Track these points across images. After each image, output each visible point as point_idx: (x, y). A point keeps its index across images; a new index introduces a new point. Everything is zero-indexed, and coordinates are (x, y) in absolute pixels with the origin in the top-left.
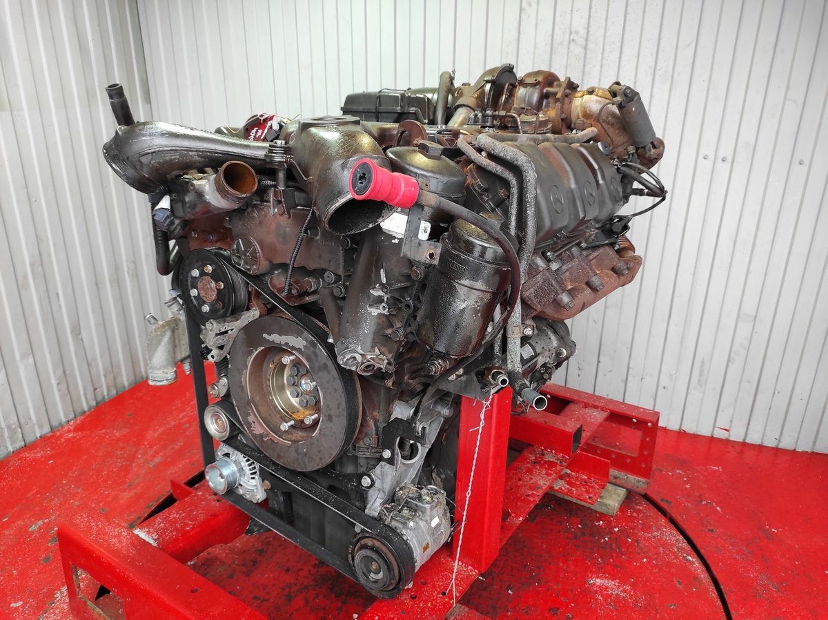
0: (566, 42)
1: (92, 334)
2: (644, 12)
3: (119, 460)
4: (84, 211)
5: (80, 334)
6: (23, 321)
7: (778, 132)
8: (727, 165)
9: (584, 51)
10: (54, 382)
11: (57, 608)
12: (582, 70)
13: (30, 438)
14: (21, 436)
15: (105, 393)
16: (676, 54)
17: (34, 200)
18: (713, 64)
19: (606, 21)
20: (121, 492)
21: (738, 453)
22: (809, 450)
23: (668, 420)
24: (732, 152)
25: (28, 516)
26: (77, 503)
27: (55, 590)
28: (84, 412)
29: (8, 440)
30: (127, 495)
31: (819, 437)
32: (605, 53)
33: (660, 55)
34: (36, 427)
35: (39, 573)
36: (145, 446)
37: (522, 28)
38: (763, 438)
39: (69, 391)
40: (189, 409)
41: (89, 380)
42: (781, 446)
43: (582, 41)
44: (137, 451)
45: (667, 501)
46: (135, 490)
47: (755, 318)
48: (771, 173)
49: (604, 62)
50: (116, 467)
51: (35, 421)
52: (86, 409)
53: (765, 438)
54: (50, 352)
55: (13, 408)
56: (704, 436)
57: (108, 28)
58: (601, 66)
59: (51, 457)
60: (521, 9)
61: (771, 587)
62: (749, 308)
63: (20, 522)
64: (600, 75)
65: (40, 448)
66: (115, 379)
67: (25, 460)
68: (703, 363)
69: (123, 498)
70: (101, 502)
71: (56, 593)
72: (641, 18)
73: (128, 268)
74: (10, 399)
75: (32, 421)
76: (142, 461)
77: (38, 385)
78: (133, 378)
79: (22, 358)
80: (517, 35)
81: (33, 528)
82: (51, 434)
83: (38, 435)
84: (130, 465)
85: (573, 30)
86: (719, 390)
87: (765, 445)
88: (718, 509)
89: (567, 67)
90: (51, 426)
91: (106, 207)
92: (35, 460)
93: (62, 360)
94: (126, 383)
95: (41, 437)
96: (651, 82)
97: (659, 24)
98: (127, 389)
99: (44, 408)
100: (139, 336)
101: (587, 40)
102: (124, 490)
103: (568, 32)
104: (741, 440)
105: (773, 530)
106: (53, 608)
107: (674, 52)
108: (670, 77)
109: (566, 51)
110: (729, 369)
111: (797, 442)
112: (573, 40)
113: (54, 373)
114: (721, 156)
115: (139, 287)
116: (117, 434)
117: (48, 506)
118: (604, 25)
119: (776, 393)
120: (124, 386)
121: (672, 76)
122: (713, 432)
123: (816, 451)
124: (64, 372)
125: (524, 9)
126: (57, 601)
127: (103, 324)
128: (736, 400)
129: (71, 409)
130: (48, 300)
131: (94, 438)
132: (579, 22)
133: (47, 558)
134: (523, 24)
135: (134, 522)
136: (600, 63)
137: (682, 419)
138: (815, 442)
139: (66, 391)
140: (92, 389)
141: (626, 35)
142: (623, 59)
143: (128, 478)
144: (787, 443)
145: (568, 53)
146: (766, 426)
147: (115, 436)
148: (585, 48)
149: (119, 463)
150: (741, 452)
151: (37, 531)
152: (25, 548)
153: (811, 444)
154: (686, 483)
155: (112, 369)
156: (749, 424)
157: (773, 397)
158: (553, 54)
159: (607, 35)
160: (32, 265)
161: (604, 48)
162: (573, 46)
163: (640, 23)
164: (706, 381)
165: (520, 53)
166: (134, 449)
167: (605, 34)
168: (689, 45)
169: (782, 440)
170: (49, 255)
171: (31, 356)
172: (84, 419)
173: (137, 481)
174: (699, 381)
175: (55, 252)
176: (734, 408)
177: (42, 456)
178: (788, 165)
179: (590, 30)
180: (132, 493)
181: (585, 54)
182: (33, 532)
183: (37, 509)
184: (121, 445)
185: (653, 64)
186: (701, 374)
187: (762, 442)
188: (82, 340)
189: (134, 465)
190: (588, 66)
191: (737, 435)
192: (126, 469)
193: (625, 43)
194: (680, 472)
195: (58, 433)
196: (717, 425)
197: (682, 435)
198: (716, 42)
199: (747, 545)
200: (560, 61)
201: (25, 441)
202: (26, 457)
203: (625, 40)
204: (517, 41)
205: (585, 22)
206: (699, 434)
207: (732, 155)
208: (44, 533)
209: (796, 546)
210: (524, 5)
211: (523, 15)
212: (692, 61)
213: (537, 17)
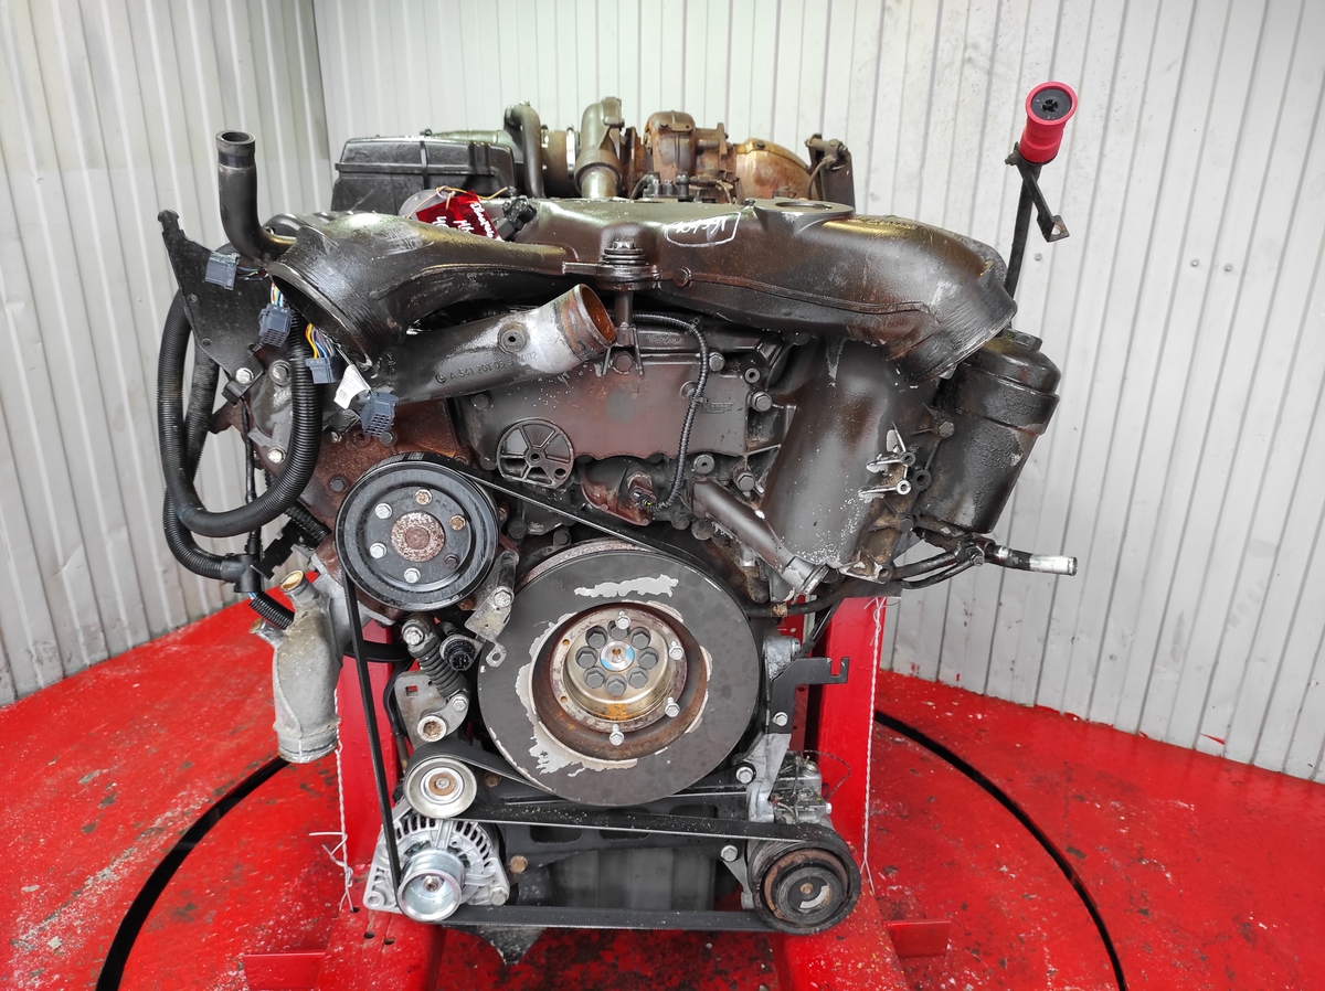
0: (958, 64)
2: (1092, 11)
3: (230, 693)
6: (114, 477)
8: (1234, 278)
9: (986, 77)
10: (158, 569)
11: (82, 902)
12: (982, 110)
13: (118, 648)
14: (103, 643)
16: (1146, 83)
18: (1211, 101)
19: (1026, 28)
20: (220, 740)
21: (1234, 783)
23: (1117, 713)
24: (1243, 256)
25: (83, 760)
26: (154, 750)
27: (88, 874)
28: (204, 616)
29: (83, 648)
30: (227, 745)
32: (1022, 81)
33: (1119, 85)
34: (128, 632)
35: (74, 846)
37: (885, 40)
38: (1285, 762)
39: (180, 583)
43: (984, 62)
44: (258, 682)
45: (1078, 852)
46: (239, 740)
47: (1278, 549)
48: (1314, 295)
49: (1021, 96)
50: (223, 701)
51: (126, 624)
52: (207, 612)
53: (1289, 761)
55: (93, 602)
56: (1179, 748)
57: (265, 44)
58: (1017, 103)
59: (139, 679)
60: (883, 9)
62: (1268, 531)
63: (70, 770)
64: (1014, 118)
65: (128, 664)
67: (103, 679)
68: (1180, 620)
69: (218, 750)
70: (186, 753)
71: (88, 879)
72: (1087, 21)
74: (90, 590)
75: (121, 623)
76: (262, 696)
77: (133, 572)
79: (110, 530)
80: (875, 51)
81: (86, 780)
82: (149, 644)
83: (130, 644)
84: (243, 701)
85: (970, 42)
86: (1209, 670)
87: (1290, 773)
88: (1168, 875)
89: (957, 105)
90: (151, 633)
92: (116, 680)
95: (134, 647)
96: (1101, 131)
97: (1117, 32)
99: (141, 606)
101: (992, 59)
102: (224, 738)
103: (962, 46)
104: (1246, 761)
105: (1261, 925)
106: (77, 900)
107: (1144, 79)
108: (1135, 124)
109: (957, 79)
110: (1227, 636)
112: (970, 60)
113: (159, 555)
114: (1222, 262)
116: (239, 654)
117: (113, 750)
118: (1022, 34)
119: (1313, 684)
121: (1139, 122)
122: (1195, 742)
125: (890, 8)
126: (87, 891)
128: (1239, 691)
129: (183, 610)
131: (205, 656)
132: (980, 28)
133: (91, 825)
134: (886, 32)
135: (224, 787)
136: (1014, 98)
137: (1141, 714)
139: (176, 583)
141: (1060, 51)
143: (234, 721)
145: (960, 81)
146: (1292, 741)
147: (235, 656)
148: (990, 73)
149: (229, 696)
150: (1241, 783)
151: (88, 785)
152: (66, 807)
154: (1122, 825)
156: (1260, 734)
157: (1307, 690)
158: (936, 82)
159: (1027, 50)
160: (131, 395)
161: (1021, 73)
162: (968, 70)
163: (1085, 29)
164: (1186, 653)
165: (880, 81)
166: (256, 678)
167: (1024, 49)
168: (1169, 68)
169: (1321, 768)
171: (125, 528)
172: (201, 626)
173: (245, 727)
174: (1173, 652)
176: (1236, 704)
177: (126, 676)
179: (999, 41)
180: (233, 744)
181: (990, 83)
182: (83, 786)
183: (98, 752)
184: (240, 670)
185: (1106, 100)
186: (1177, 639)
187: (1284, 769)
189: (249, 701)
190: (993, 103)
191: (1238, 752)
192: (236, 707)
193: (1057, 65)
194: (1117, 805)
195: (158, 645)
196: (1202, 732)
197: (1139, 741)
198: (1219, 62)
199: (1204, 945)
200: (946, 95)
201: (109, 651)
202: (105, 675)
203: (1058, 58)
204: (875, 62)
205: (990, 28)
206: (1172, 742)
207: (1243, 261)
208: (96, 790)
209: (1296, 958)
210: (890, 1)
211: (886, 19)
212: (1174, 96)
213: (910, 23)
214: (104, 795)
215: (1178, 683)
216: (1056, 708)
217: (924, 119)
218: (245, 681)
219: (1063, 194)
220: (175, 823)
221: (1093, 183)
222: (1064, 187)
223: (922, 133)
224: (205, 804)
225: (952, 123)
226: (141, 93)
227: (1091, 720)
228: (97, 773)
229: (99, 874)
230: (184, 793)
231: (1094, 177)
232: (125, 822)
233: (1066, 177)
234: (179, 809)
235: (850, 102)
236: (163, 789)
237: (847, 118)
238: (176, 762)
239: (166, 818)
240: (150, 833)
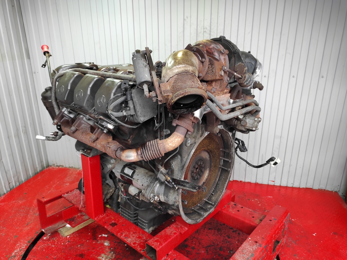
0: (202, 32)
1: (7, 159)
2: (231, 20)
3: (22, 214)
4: (2, 106)
5: (2, 159)
7: (284, 65)
8: (266, 78)
9: (209, 35)
15: (14, 184)
16: (244, 36)
18: (258, 40)
19: (217, 24)
20: (24, 228)
22: (304, 187)
23: (251, 179)
26: (4, 234)
28: (5, 194)
30: (26, 229)
31: (308, 182)
36: (33, 206)
37: (185, 27)
38: (287, 184)
40: (52, 189)
41: (7, 179)
42: (294, 186)
43: (208, 32)
44: (30, 209)
46: (30, 226)
47: (281, 137)
48: (283, 81)
50: (21, 217)
52: (6, 192)
56: (265, 185)
60: (184, 19)
61: (293, 243)
62: (278, 133)
66: (18, 178)
68: (263, 156)
69: (25, 230)
70: (15, 233)
72: (230, 22)
73: (22, 130)
76: (32, 213)
78: (26, 177)
80: (183, 29)
84: (27, 216)
85: (205, 27)
87: (288, 186)
91: (11, 104)
94: (23, 180)
97: (237, 25)
98: (24, 182)
100: (28, 159)
101: (210, 31)
102: (25, 227)
103: (203, 28)
104: (279, 185)
105: (293, 220)
109: (203, 36)
111: (300, 184)
112: (205, 31)
114: (264, 75)
115: (28, 137)
118: (216, 25)
119: (291, 165)
120: (22, 181)
121: (244, 45)
122: (268, 183)
123: (307, 187)
125: (185, 19)
127: (12, 155)
128: (276, 169)
131: (10, 205)
132: (207, 24)
134: (185, 25)
137: (256, 178)
138: (306, 184)
140: (8, 183)
141: (225, 29)
143: (26, 221)
144: (296, 185)
146: (288, 179)
147: (19, 203)
149: (22, 215)
150: (279, 190)
154: (259, 204)
155: (17, 174)
156: (281, 178)
157: (290, 167)
158: (198, 37)
159: (218, 29)
161: (217, 34)
162: (205, 33)
163: (230, 24)
166: (28, 208)
168: (249, 33)
169: (294, 184)
172: (5, 197)
173: (30, 222)
176: (276, 173)
178: (289, 78)
179: (211, 27)
180: (29, 228)
181: (210, 37)
184: (23, 207)
185: (236, 40)
186: (262, 160)
187: (287, 185)
188: (3, 162)
191: (277, 184)
192: (26, 217)
193: (225, 32)
194: (257, 199)
196: (270, 180)
197: (256, 184)
203: (225, 31)
204: (183, 32)
205: (209, 24)
206: (263, 184)
207: (268, 74)
209: (302, 225)
210: (185, 18)
211: (185, 22)
212: (250, 39)
213: (190, 23)
215: (263, 170)
216: (238, 180)
220: (19, 253)
224: (26, 246)
227: (246, 181)
230: (18, 244)
232: (3, 256)
234: (18, 249)
235: (177, 42)
236: (11, 244)
237: (177, 45)
238: (12, 236)
239: (15, 252)
240: (12, 258)
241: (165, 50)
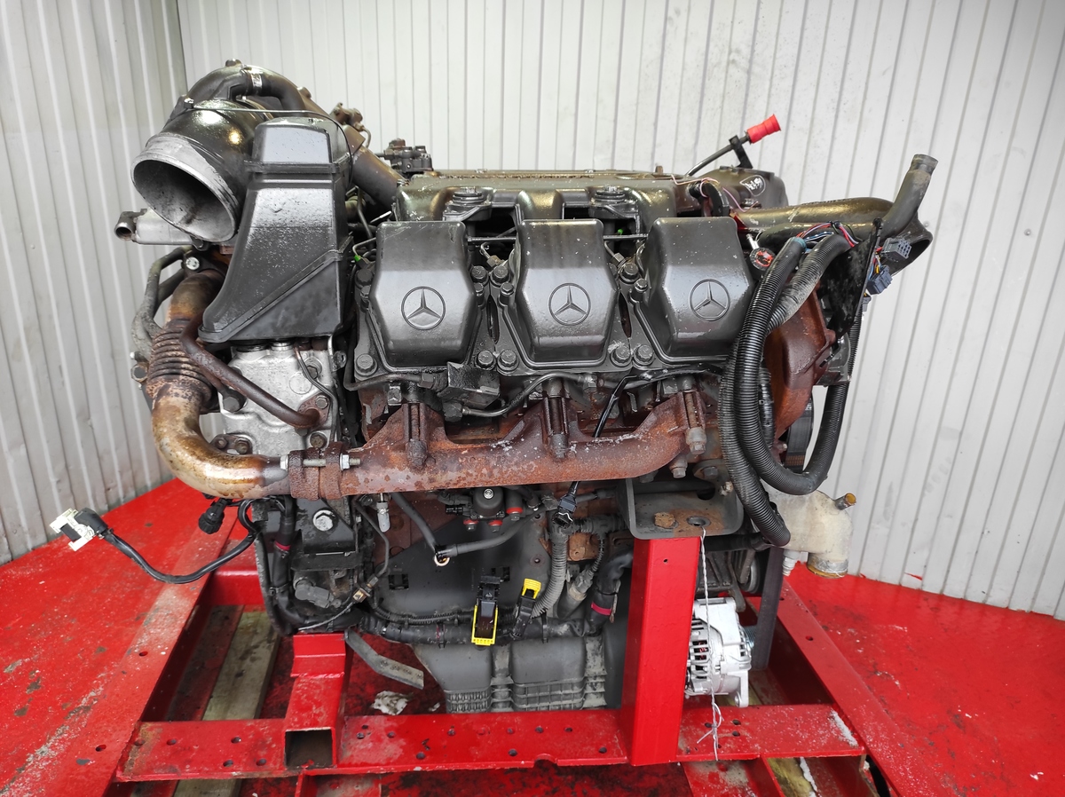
0: (724, 64)
1: (105, 419)
2: (827, 27)
3: (128, 584)
4: (98, 261)
5: (89, 418)
6: (14, 402)
7: (999, 189)
9: (746, 75)
10: (53, 480)
11: (27, 776)
12: (743, 100)
13: (19, 550)
14: (7, 547)
15: (121, 494)
16: (867, 84)
17: (32, 246)
18: (915, 99)
19: (777, 38)
21: (932, 609)
22: (1026, 608)
24: (937, 215)
25: (4, 652)
26: (69, 639)
27: (28, 752)
31: (1040, 593)
32: (774, 79)
33: (847, 84)
34: (28, 536)
35: (10, 728)
37: (667, 44)
38: (966, 590)
39: (71, 491)
41: (100, 477)
42: (990, 602)
43: (744, 63)
47: (961, 433)
48: (988, 245)
49: (773, 91)
50: (123, 592)
51: (26, 529)
53: (969, 590)
54: (48, 442)
56: (889, 584)
57: (136, 26)
58: (769, 96)
59: (43, 576)
60: (666, 19)
61: (955, 793)
62: (953, 420)
65: (31, 564)
66: (134, 477)
67: (10, 579)
68: (890, 489)
69: (127, 635)
70: (99, 639)
71: (29, 757)
72: (823, 34)
75: (22, 528)
77: (32, 483)
78: (158, 476)
79: (10, 449)
80: (660, 51)
81: (10, 669)
82: (46, 546)
83: (30, 546)
84: (142, 591)
85: (734, 47)
86: (911, 525)
87: (969, 599)
88: (897, 683)
89: (724, 96)
90: (47, 536)
91: (128, 256)
92: (23, 579)
93: (64, 452)
94: (149, 483)
95: (33, 549)
96: (833, 119)
97: (846, 44)
98: (150, 490)
99: (39, 513)
101: (751, 61)
102: (130, 624)
103: (727, 50)
104: (937, 591)
105: (967, 715)
106: (23, 776)
107: (865, 80)
108: (858, 115)
109: (723, 75)
110: (924, 499)
111: (1010, 598)
112: (734, 61)
113: (53, 468)
117: (31, 641)
118: (774, 43)
119: (986, 532)
120: (146, 487)
121: (862, 113)
122: (901, 579)
123: (1035, 610)
124: (67, 467)
125: (671, 19)
126: (29, 767)
127: (121, 407)
128: (933, 540)
130: (46, 375)
131: (101, 553)
132: (741, 38)
133: (22, 709)
134: (669, 38)
136: (767, 92)
137: (861, 561)
138: (1034, 599)
139: (68, 491)
140: (103, 489)
141: (802, 57)
142: (798, 87)
143: (137, 609)
144: (998, 599)
145: (726, 77)
146: (971, 575)
148: (749, 72)
149: (128, 587)
150: (936, 609)
151: (13, 674)
153: (1029, 602)
154: (858, 646)
155: (131, 463)
156: (948, 571)
157: (981, 537)
158: (707, 78)
159: (778, 55)
160: (27, 330)
161: (772, 73)
162: (732, 69)
163: (821, 41)
164: (894, 513)
165: (663, 76)
167: (775, 54)
168: (884, 73)
169: (991, 594)
170: (51, 317)
171: (24, 445)
174: (885, 513)
175: (59, 314)
176: (930, 550)
177: (31, 574)
178: (1011, 235)
179: (756, 48)
181: (749, 80)
182: (8, 675)
183: (17, 644)
185: (837, 96)
186: (887, 504)
187: (965, 596)
188: (91, 426)
189: (146, 591)
190: (751, 96)
191: (932, 586)
192: (136, 596)
193: (800, 68)
194: (853, 631)
195: (56, 545)
196: (906, 572)
197: (859, 580)
198: (920, 70)
199: (930, 733)
200: (715, 88)
201: (12, 554)
202: (11, 575)
204: (659, 61)
205: (749, 37)
206: (883, 580)
207: (937, 219)
208: (22, 676)
209: (995, 738)
210: (671, 13)
211: (668, 26)
212: (888, 94)
213: (687, 30)
214: (30, 681)
215: (889, 536)
217: (698, 106)
218: (140, 574)
219: (805, 167)
221: (826, 160)
222: (805, 162)
223: (696, 117)
225: (719, 110)
226: (31, 67)
228: (19, 663)
229: (38, 752)
230: (102, 675)
231: (827, 154)
232: (54, 704)
233: (807, 154)
234: (101, 689)
235: (639, 91)
236: (83, 672)
237: (637, 104)
238: (91, 647)
239: (91, 698)
240: (78, 712)
241: (597, 116)
